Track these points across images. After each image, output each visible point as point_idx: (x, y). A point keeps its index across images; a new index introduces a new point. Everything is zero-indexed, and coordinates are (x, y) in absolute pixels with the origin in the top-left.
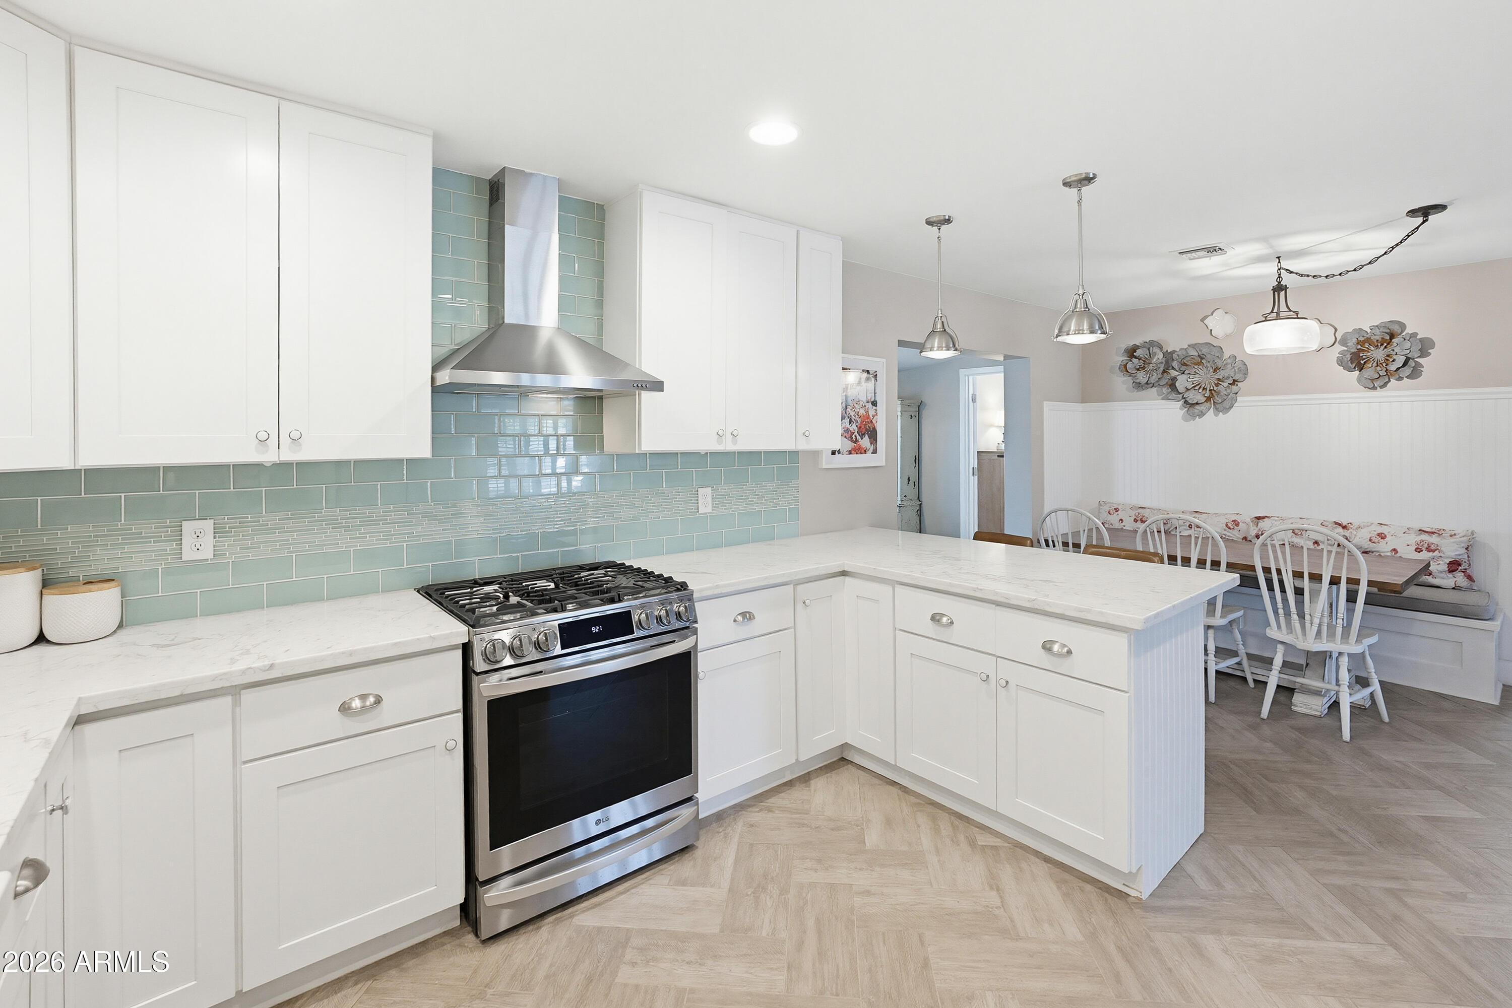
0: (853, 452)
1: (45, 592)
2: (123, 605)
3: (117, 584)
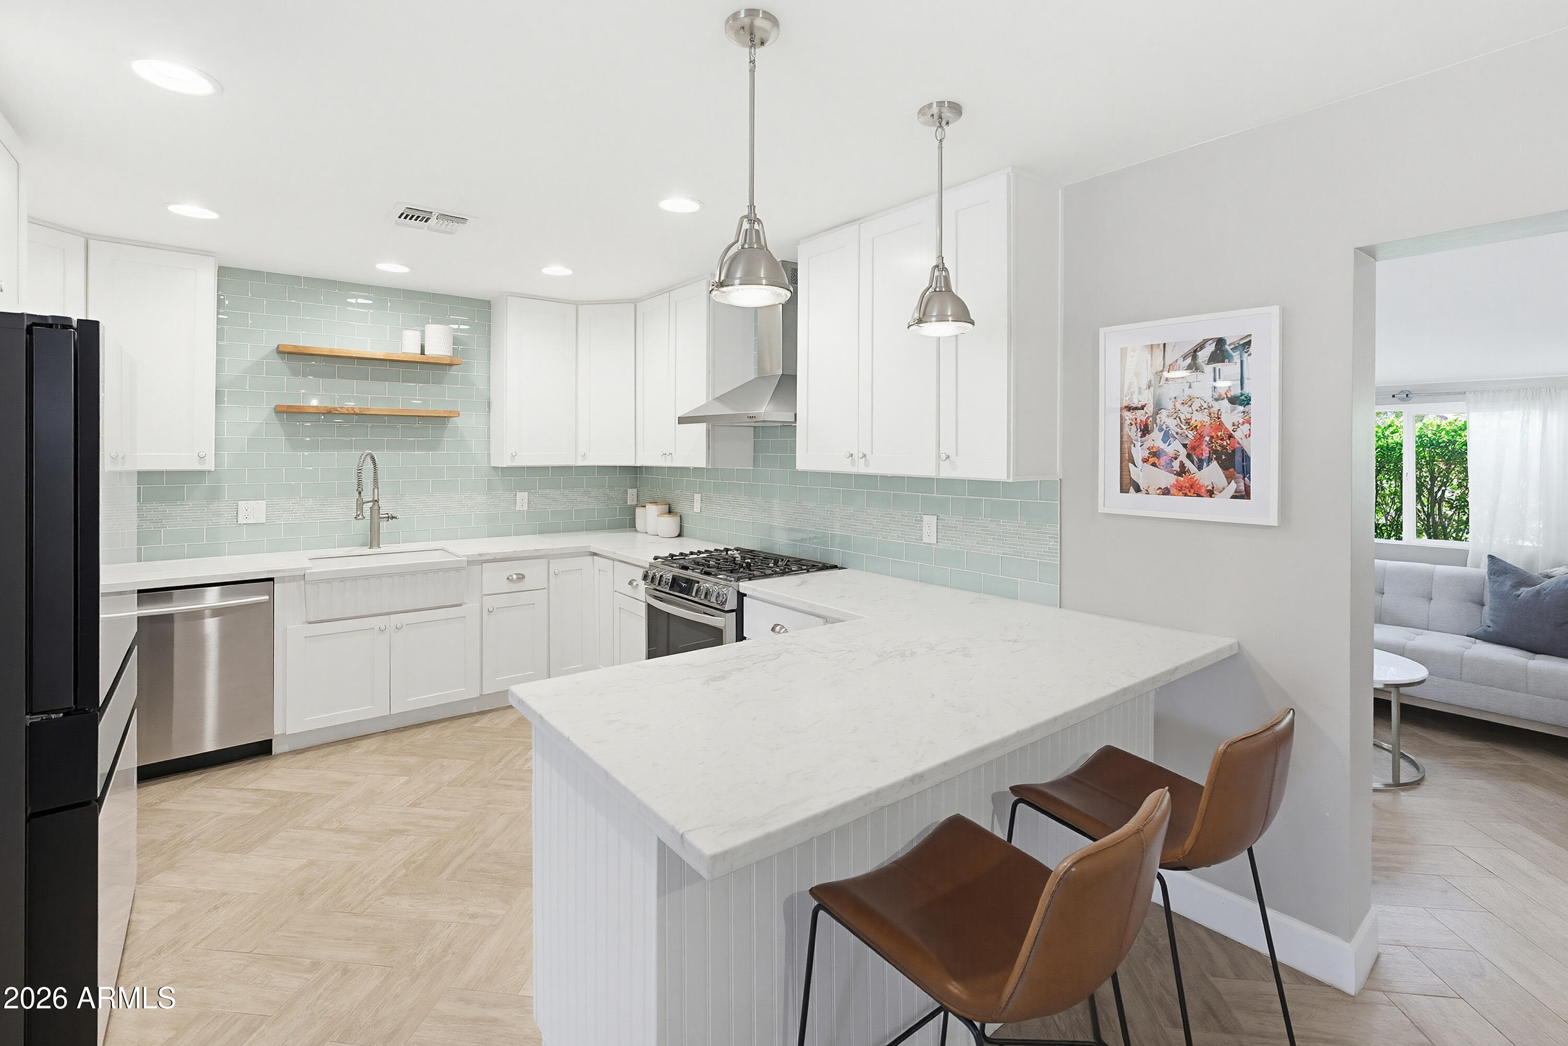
0: (1174, 491)
1: (660, 515)
2: (681, 527)
3: (678, 517)
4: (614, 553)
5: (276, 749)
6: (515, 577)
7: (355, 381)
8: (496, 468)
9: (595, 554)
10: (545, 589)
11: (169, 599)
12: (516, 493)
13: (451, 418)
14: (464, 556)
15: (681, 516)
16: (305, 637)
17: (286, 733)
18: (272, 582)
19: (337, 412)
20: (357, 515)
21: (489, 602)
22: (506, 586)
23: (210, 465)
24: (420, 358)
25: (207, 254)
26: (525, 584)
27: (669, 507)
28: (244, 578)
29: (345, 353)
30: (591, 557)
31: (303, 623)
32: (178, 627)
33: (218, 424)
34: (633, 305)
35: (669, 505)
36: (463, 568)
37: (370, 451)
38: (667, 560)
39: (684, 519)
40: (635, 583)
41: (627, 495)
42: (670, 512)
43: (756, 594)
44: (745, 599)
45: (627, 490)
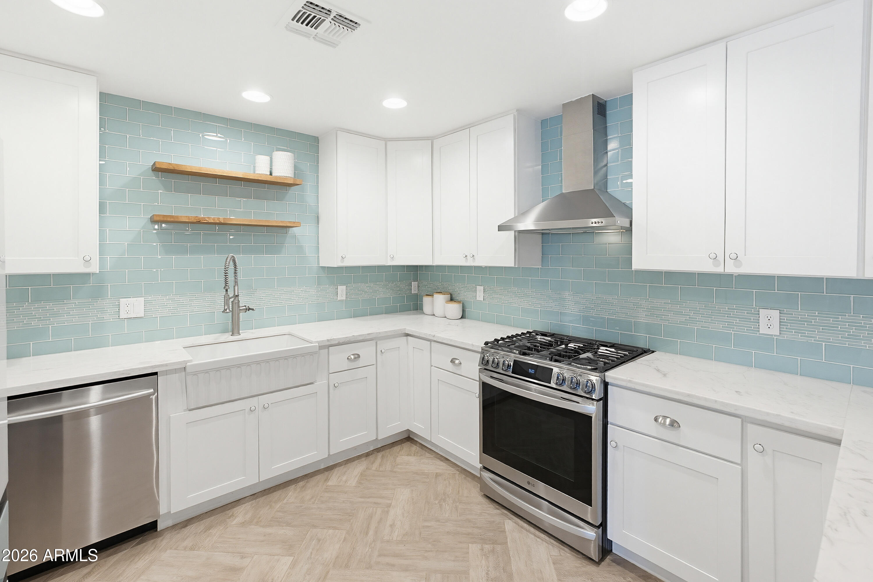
1: (447, 302)
2: (464, 311)
3: (461, 303)
4: (434, 336)
5: (160, 527)
6: (352, 357)
7: (217, 197)
8: (323, 268)
9: (407, 335)
10: (373, 365)
11: (58, 399)
12: (337, 287)
13: (291, 229)
14: (316, 342)
15: (463, 303)
16: (187, 423)
17: (170, 512)
18: (157, 376)
19: (205, 221)
20: (224, 309)
21: (335, 379)
22: (346, 365)
23: (94, 268)
24: (269, 178)
25: (88, 72)
26: (361, 362)
27: (451, 296)
28: (129, 374)
29: (211, 171)
30: (405, 337)
31: (185, 411)
32: (67, 426)
33: (102, 232)
34: (430, 141)
35: (451, 294)
36: (316, 353)
37: (232, 255)
38: (495, 344)
39: (466, 305)
40: (457, 362)
41: (411, 287)
42: (452, 299)
43: (629, 385)
44: (609, 387)
45: (412, 283)
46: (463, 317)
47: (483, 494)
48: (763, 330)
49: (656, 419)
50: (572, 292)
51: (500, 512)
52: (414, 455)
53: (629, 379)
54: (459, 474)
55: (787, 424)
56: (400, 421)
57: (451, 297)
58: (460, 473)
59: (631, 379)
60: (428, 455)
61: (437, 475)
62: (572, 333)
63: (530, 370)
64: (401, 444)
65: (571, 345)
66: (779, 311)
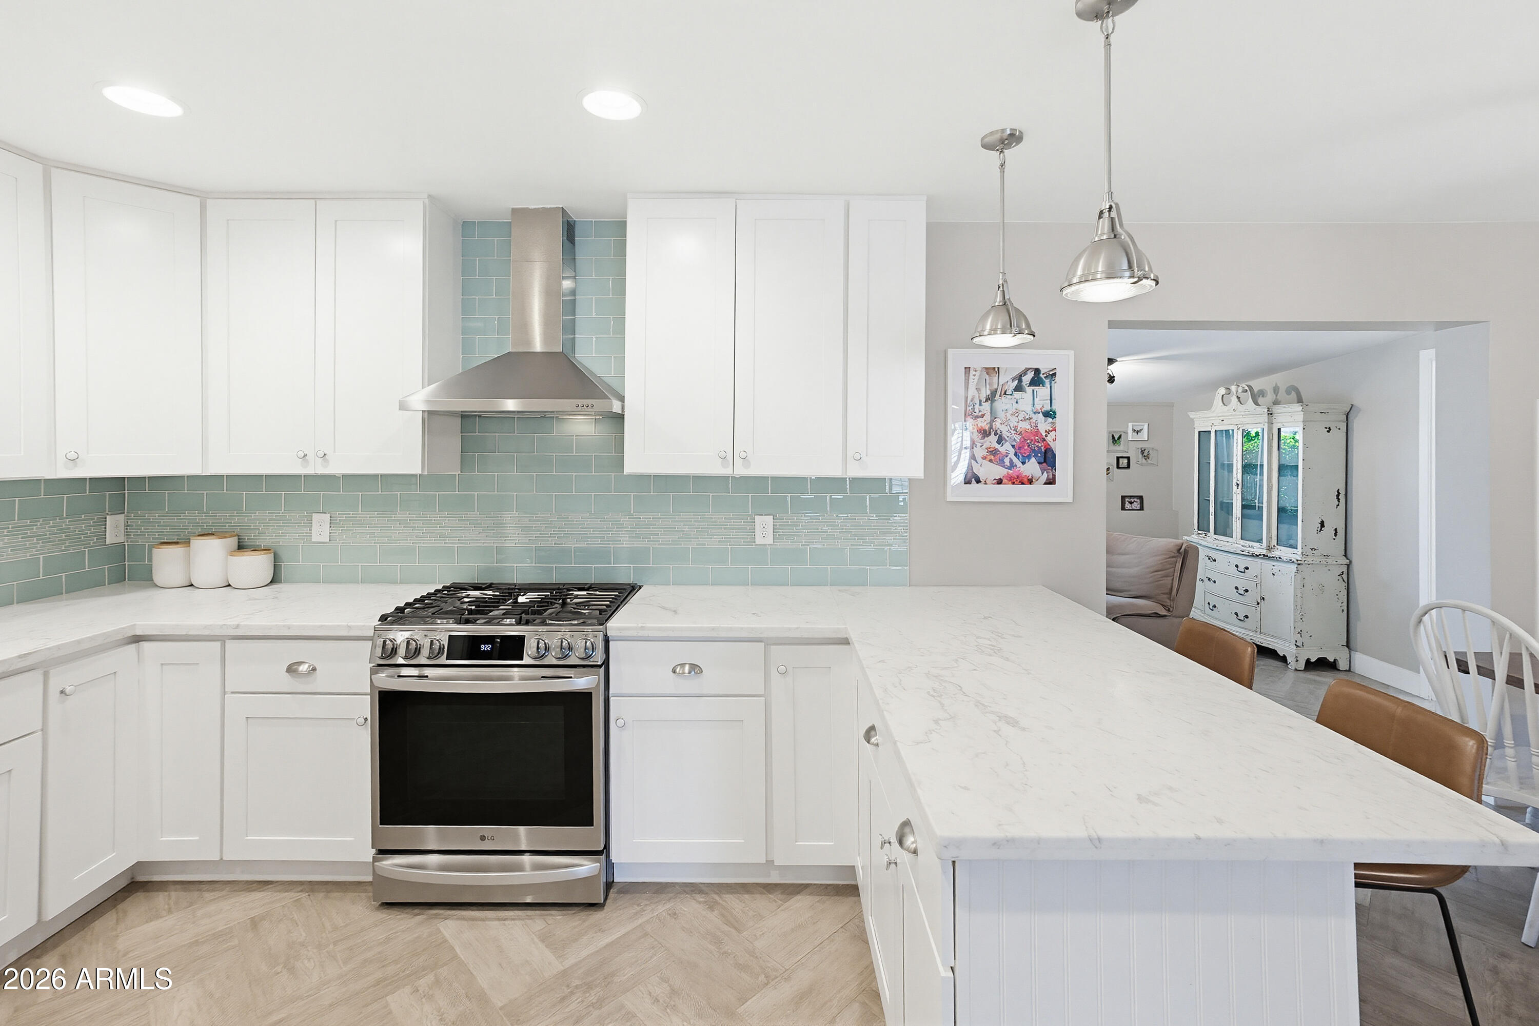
0: (1005, 481)
1: (232, 553)
2: (276, 568)
3: (271, 553)
4: (238, 626)
9: (137, 639)
10: (34, 732)
15: (274, 552)
27: (238, 539)
30: (133, 645)
34: (198, 200)
35: (238, 536)
38: (399, 616)
39: (284, 555)
40: (303, 668)
41: (105, 528)
42: (241, 547)
43: (641, 633)
44: (611, 643)
45: (106, 518)
46: (274, 581)
47: (377, 904)
48: (759, 540)
49: (674, 672)
50: (517, 513)
51: (425, 917)
52: (170, 911)
53: (640, 625)
54: (309, 895)
55: (806, 635)
56: (114, 852)
57: (239, 542)
58: (309, 893)
59: (644, 625)
60: (208, 896)
61: (254, 923)
62: (516, 578)
63: (483, 646)
64: (115, 906)
65: (521, 599)
66: (772, 516)
